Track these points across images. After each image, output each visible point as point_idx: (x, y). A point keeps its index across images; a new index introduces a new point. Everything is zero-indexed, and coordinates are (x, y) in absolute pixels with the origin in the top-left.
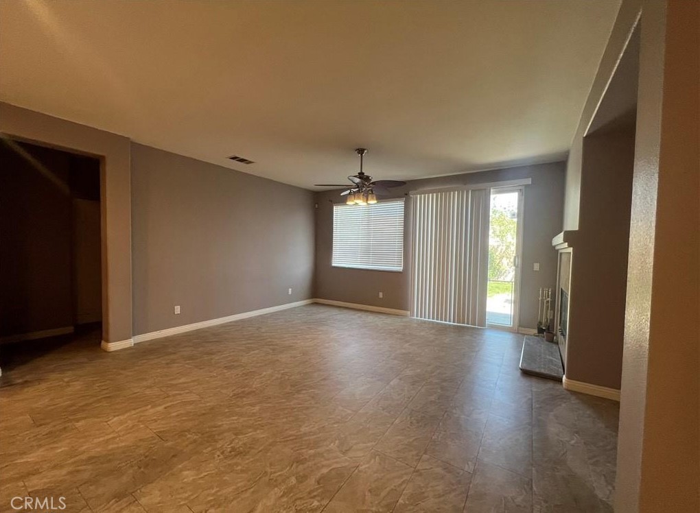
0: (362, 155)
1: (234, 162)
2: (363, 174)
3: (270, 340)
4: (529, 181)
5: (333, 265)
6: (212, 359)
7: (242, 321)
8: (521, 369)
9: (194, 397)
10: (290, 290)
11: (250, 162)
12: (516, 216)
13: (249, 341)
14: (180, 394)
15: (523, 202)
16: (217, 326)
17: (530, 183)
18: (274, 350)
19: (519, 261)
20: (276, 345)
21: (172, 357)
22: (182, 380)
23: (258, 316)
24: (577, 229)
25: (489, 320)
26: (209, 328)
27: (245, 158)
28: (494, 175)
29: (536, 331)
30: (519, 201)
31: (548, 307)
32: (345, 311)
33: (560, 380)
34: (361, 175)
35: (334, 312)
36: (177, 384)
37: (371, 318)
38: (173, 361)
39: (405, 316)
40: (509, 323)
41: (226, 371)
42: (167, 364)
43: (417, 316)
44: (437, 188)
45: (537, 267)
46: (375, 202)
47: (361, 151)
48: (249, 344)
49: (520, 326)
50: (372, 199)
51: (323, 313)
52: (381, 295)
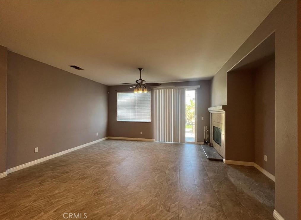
0: (140, 71)
1: (73, 69)
2: (141, 79)
3: (96, 160)
4: (199, 86)
5: (118, 120)
6: (69, 176)
7: (74, 152)
8: (208, 158)
9: (70, 201)
10: (97, 133)
11: (82, 69)
12: (195, 99)
13: (85, 162)
14: (61, 200)
15: (197, 94)
16: (61, 156)
17: (200, 87)
18: (102, 165)
19: (196, 117)
20: (102, 162)
21: (41, 178)
22: (57, 192)
23: (83, 148)
24: (226, 104)
25: (187, 140)
26: (56, 158)
27: (79, 67)
28: (186, 83)
29: (204, 143)
30: (196, 94)
31: (207, 133)
32: (126, 142)
33: (222, 161)
34: (140, 79)
35: (121, 142)
36: (54, 195)
37: (139, 144)
38: (43, 181)
39: (153, 141)
40: (193, 141)
41: (82, 181)
42: (40, 183)
43: (158, 141)
44: (168, 87)
45: (202, 118)
46: (147, 92)
47: (140, 69)
48: (86, 164)
49: (198, 141)
50: (146, 91)
51: (115, 144)
52: (141, 133)
